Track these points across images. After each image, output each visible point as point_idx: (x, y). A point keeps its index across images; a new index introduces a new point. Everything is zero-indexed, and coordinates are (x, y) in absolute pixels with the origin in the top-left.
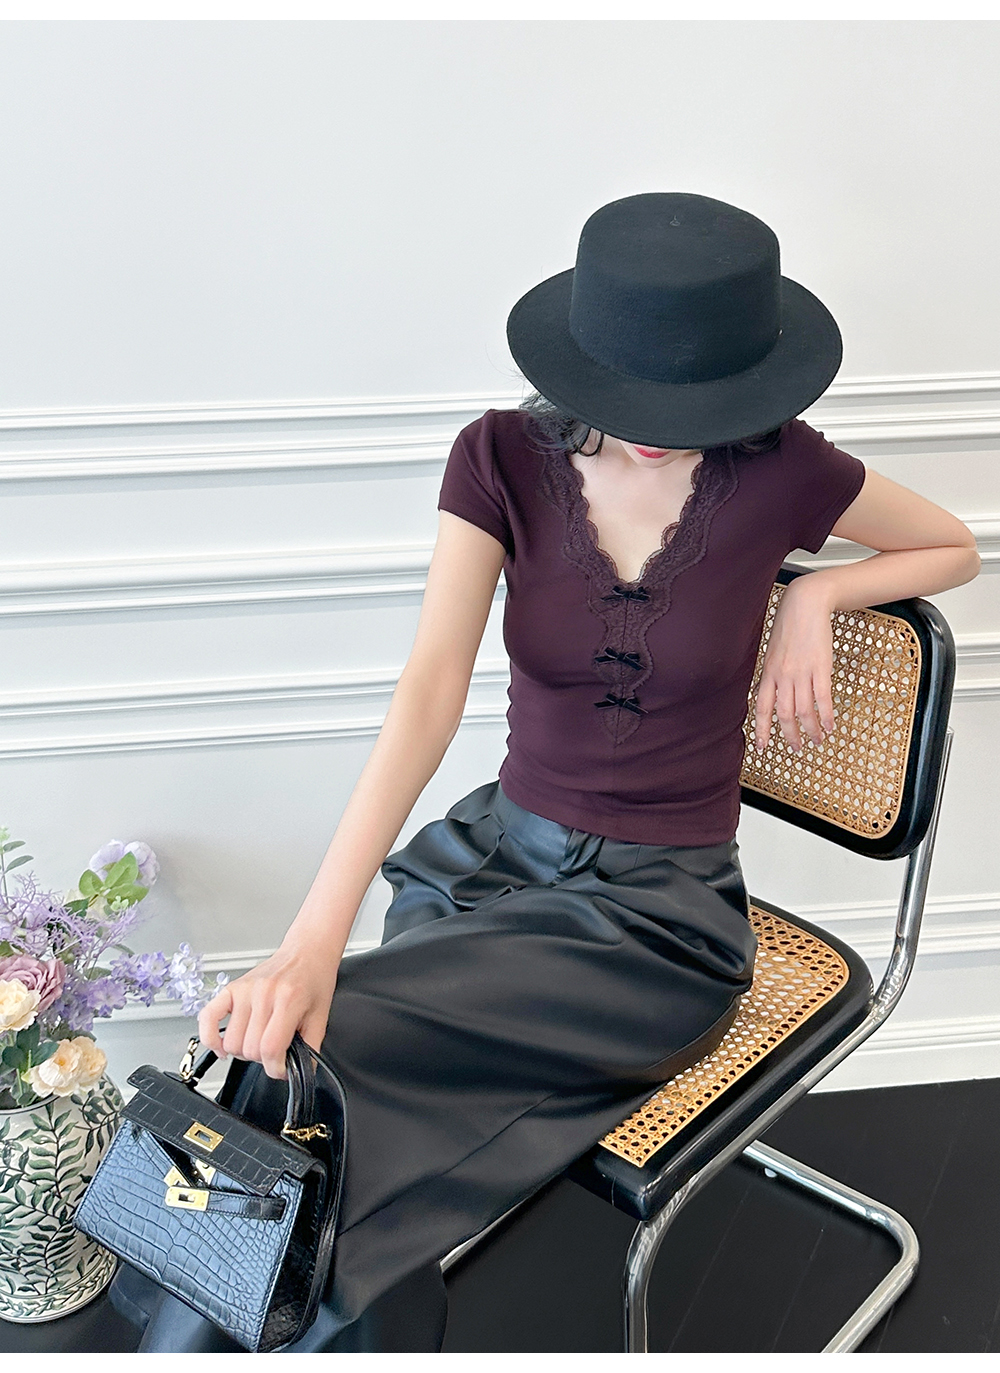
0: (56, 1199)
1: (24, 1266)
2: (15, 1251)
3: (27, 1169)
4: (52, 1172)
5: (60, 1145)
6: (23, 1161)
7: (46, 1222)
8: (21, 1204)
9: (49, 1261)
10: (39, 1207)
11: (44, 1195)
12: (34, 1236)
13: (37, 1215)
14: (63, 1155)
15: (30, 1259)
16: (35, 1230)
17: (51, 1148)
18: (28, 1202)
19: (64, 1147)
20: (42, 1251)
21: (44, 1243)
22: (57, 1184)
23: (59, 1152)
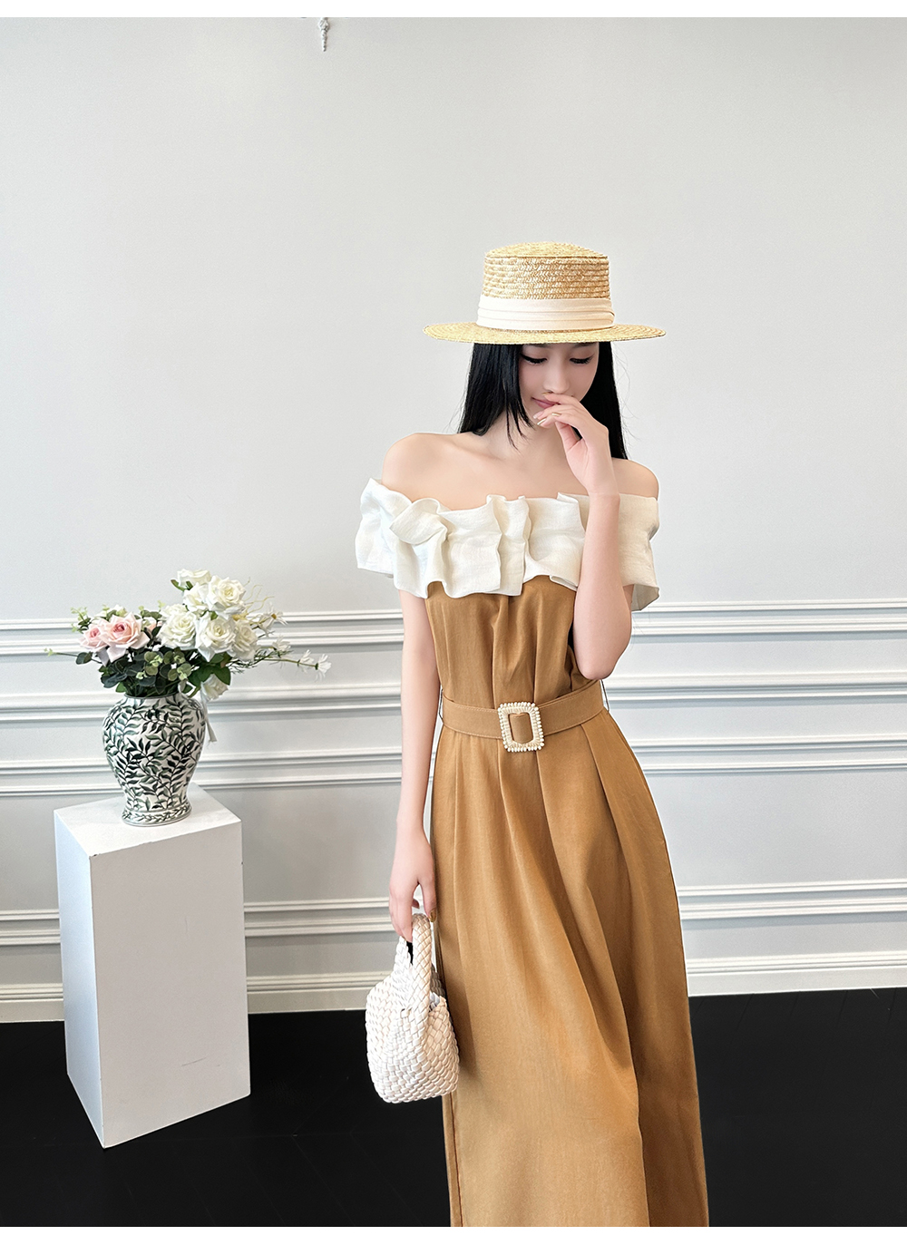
0: (180, 741)
1: (160, 787)
2: (158, 773)
3: (168, 721)
4: (180, 724)
5: (183, 711)
6: (166, 717)
7: (174, 754)
8: (165, 740)
9: (173, 783)
10: (172, 744)
11: (176, 736)
12: (170, 763)
13: (170, 748)
14: (184, 717)
15: (163, 781)
16: (170, 758)
17: (180, 713)
18: (167, 740)
19: (185, 713)
20: (170, 775)
21: (172, 768)
22: (182, 731)
23: (183, 715)
